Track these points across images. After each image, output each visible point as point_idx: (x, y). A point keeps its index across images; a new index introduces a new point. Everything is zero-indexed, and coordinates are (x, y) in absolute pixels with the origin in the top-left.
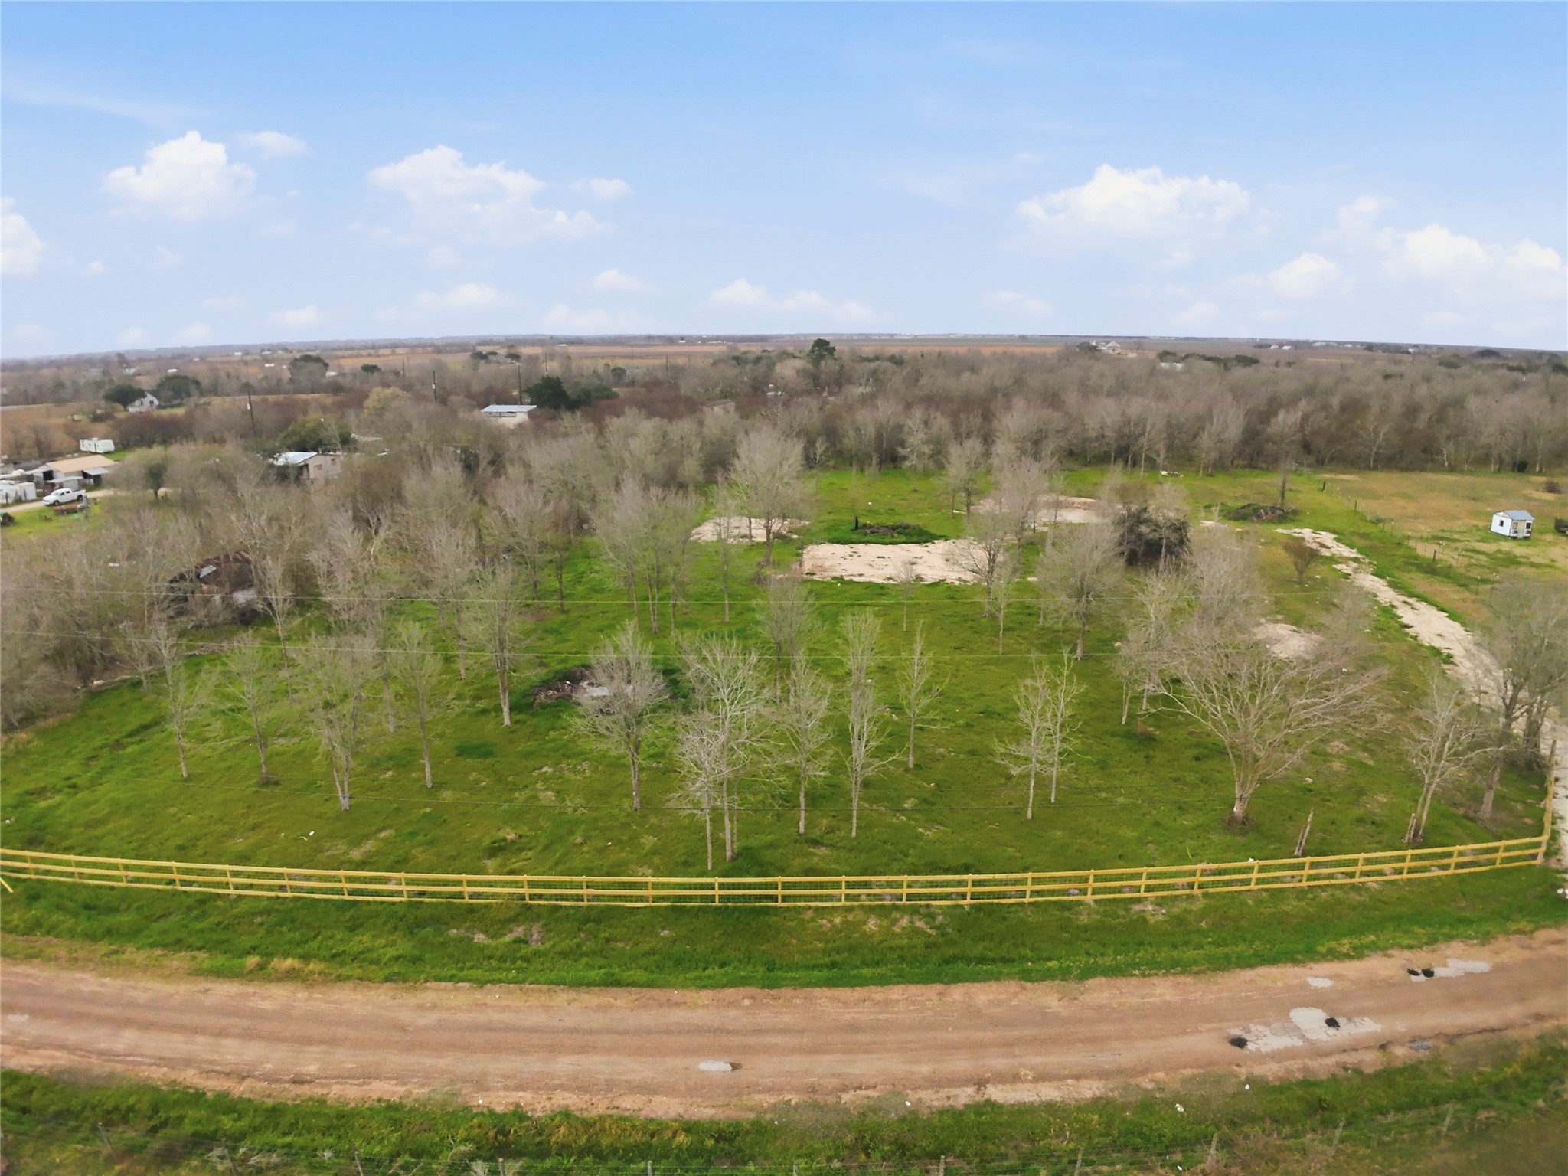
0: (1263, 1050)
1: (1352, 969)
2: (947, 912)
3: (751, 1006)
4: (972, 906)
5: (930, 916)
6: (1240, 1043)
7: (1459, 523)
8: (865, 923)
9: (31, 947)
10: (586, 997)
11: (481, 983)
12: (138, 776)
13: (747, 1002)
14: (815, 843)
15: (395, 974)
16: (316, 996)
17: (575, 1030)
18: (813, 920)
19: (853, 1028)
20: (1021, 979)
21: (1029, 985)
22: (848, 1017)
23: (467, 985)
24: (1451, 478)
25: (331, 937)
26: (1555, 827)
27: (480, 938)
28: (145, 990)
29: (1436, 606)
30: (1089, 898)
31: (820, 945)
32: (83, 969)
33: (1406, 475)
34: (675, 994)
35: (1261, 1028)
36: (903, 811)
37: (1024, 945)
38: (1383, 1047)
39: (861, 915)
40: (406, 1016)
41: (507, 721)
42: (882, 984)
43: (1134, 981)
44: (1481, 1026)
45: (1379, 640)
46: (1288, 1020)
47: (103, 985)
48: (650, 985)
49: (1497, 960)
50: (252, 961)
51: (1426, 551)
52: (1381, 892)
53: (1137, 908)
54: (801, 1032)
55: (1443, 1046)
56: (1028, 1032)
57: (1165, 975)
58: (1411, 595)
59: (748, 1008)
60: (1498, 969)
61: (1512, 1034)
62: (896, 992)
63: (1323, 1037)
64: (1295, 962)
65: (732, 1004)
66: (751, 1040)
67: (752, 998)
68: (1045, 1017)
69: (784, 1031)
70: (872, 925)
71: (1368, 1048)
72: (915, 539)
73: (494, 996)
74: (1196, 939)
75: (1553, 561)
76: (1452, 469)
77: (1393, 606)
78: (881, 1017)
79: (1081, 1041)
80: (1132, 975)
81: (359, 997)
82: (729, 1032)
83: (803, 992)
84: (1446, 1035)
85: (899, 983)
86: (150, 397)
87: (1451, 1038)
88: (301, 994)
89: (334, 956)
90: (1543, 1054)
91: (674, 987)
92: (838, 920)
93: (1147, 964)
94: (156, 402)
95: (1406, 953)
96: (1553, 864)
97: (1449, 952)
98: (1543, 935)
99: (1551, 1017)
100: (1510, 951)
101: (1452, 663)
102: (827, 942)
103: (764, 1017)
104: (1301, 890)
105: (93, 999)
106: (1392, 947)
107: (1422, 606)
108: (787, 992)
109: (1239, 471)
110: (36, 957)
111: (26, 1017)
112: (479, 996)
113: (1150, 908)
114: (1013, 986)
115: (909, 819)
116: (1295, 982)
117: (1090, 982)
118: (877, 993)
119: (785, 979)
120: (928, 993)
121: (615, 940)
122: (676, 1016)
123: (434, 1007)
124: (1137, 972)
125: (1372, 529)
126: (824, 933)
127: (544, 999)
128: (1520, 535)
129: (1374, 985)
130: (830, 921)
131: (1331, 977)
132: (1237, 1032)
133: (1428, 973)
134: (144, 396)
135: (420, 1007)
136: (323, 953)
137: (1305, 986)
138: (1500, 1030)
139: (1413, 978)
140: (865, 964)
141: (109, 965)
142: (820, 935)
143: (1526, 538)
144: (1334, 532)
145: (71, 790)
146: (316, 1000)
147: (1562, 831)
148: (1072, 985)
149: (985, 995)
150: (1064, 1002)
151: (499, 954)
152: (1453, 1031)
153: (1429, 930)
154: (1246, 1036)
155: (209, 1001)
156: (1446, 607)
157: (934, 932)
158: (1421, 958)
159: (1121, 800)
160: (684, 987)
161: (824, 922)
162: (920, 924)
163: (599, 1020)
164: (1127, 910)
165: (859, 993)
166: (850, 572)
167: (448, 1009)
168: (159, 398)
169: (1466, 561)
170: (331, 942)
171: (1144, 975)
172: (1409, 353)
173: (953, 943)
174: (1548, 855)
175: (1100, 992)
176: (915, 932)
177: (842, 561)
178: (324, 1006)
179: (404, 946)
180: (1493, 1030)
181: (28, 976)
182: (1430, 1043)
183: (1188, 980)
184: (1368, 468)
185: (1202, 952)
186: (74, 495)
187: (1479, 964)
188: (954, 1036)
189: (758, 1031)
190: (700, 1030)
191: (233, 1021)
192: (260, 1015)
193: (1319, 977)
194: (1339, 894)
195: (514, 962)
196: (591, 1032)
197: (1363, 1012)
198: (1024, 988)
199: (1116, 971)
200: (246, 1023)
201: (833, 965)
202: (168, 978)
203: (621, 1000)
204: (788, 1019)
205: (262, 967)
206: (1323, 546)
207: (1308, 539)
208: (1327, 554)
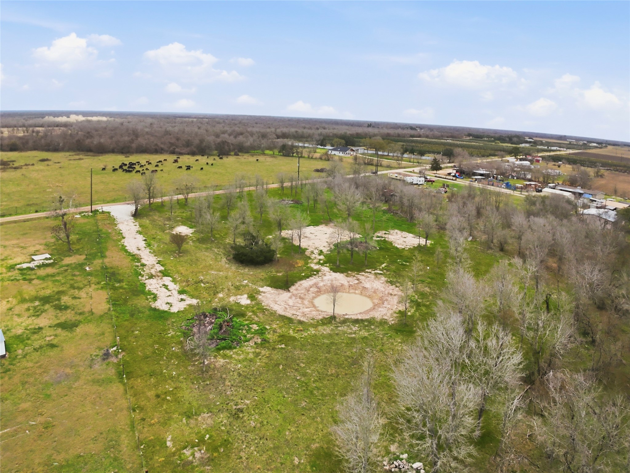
205: (282, 182)
206: (166, 286)
207: (175, 293)
208: (165, 278)
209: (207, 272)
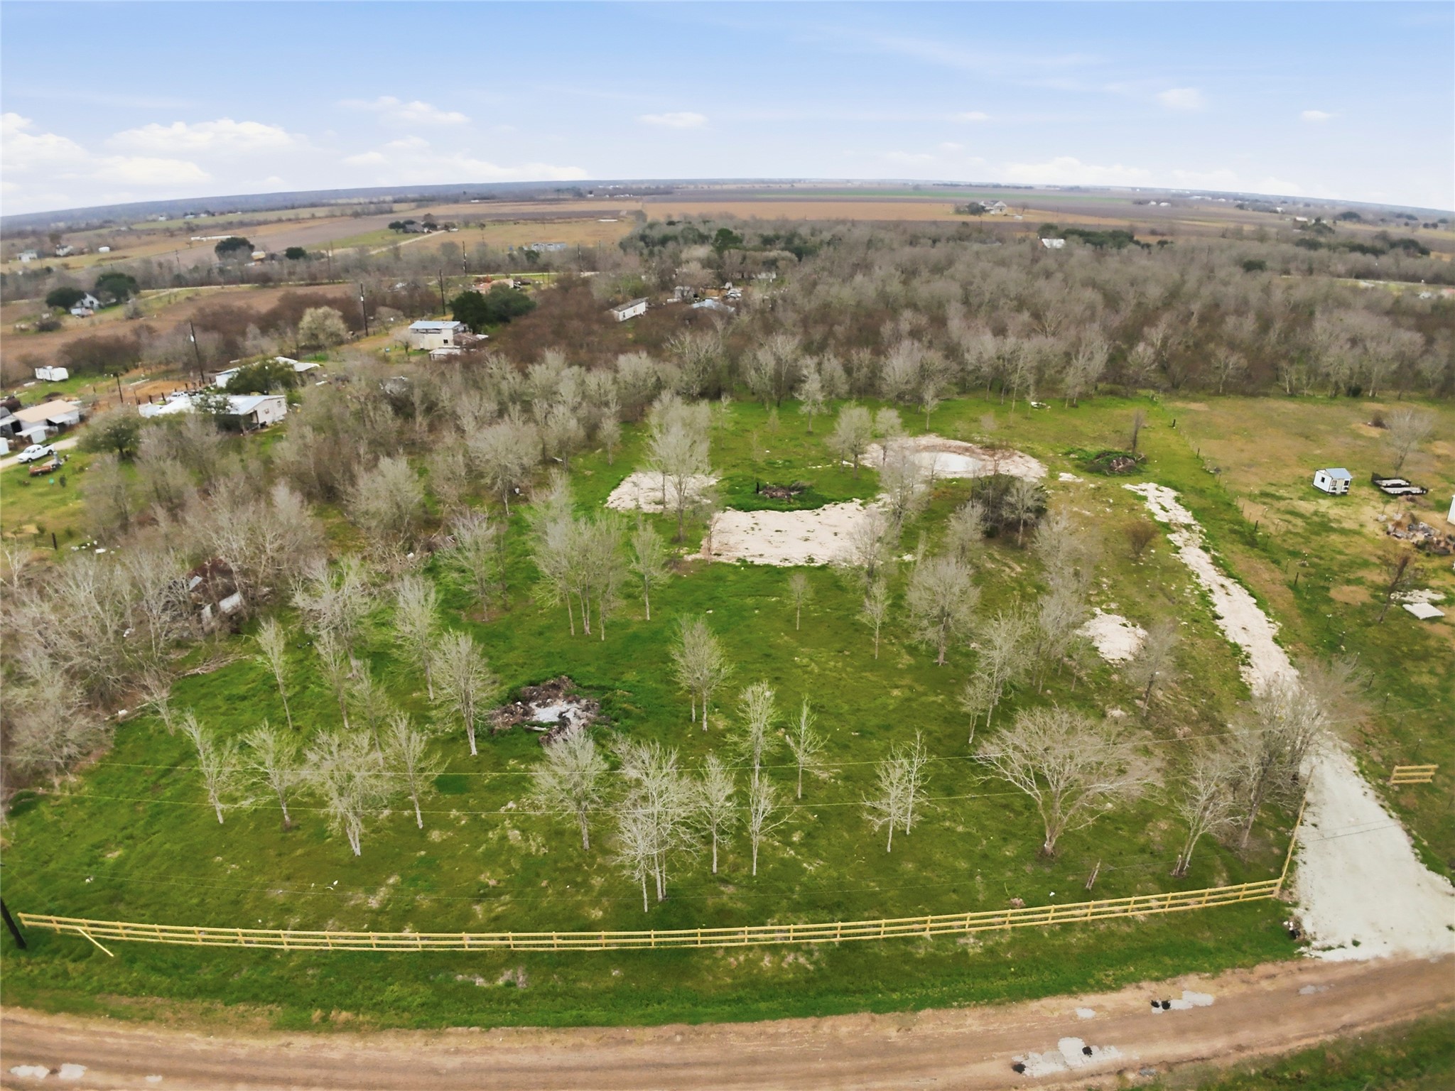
0: (1035, 1075)
1: (1111, 1000)
2: (822, 948)
3: (682, 1041)
4: (841, 943)
5: (810, 953)
6: (1019, 1068)
7: (1286, 471)
8: (762, 959)
9: (143, 1010)
10: (563, 1037)
11: (488, 1027)
12: (182, 823)
13: (679, 1038)
14: (725, 882)
15: (423, 1021)
16: (370, 1044)
17: (560, 1069)
18: (723, 958)
19: (753, 1060)
20: (873, 1011)
21: (877, 1016)
22: (749, 1050)
23: (476, 1029)
24: (1290, 406)
25: (370, 988)
26: (1295, 858)
27: (480, 982)
28: (243, 1046)
29: (1247, 589)
30: (927, 934)
31: (729, 980)
32: (189, 1028)
33: (1250, 402)
34: (628, 1032)
35: (1036, 1055)
36: (791, 844)
37: (877, 978)
38: (1120, 1073)
39: (758, 952)
40: (438, 1061)
41: (474, 752)
42: (774, 1019)
43: (953, 1012)
44: (1196, 1055)
45: (1192, 634)
46: (1056, 1048)
47: (210, 1044)
48: (608, 1024)
49: (1220, 994)
50: (317, 1014)
51: (1252, 513)
52: (1144, 923)
53: (962, 941)
54: (717, 1064)
55: (1163, 1072)
56: (874, 1061)
57: (975, 1006)
58: (1230, 576)
59: (679, 1044)
60: (1219, 1003)
61: (1216, 1063)
62: (784, 1026)
63: (1079, 1063)
64: (1071, 993)
65: (669, 1041)
66: (683, 1073)
67: (682, 1034)
68: (887, 1048)
69: (704, 1064)
70: (767, 962)
71: (1109, 1073)
72: (808, 505)
73: (498, 1038)
74: (1003, 970)
75: (1361, 526)
76: (1293, 394)
77: (1211, 591)
78: (773, 1049)
79: (910, 1069)
80: (952, 1006)
81: (401, 1044)
82: (667, 1066)
83: (718, 1027)
84: (1167, 1063)
85: (786, 1017)
86: (89, 298)
87: (1170, 1066)
88: (359, 1044)
89: (375, 1004)
90: (1235, 1080)
91: (625, 1025)
92: (742, 958)
93: (964, 996)
94: (96, 302)
95: (1154, 986)
96: (1286, 899)
97: (1186, 985)
98: (1262, 969)
99: (1249, 1047)
100: (1233, 985)
101: (1249, 664)
102: (734, 978)
103: (691, 1053)
104: (1086, 923)
105: (205, 1057)
106: (1145, 978)
107: (1235, 589)
108: (706, 1027)
109: (1102, 400)
110: (151, 1019)
111: (159, 1078)
112: (487, 1040)
113: (972, 940)
114: (865, 1017)
115: (797, 853)
116: (1067, 1012)
117: (922, 1013)
118: (770, 1027)
119: (706, 1014)
120: (803, 1026)
121: (580, 980)
122: (630, 1053)
123: (457, 1052)
124: (955, 1004)
125: (1207, 484)
126: (732, 971)
127: (534, 1040)
128: (1338, 492)
129: (1125, 1016)
130: (737, 959)
131: (1093, 1008)
132: (1018, 1059)
133: (1166, 1005)
134: (84, 297)
135: (447, 1052)
136: (366, 1002)
137: (1073, 1017)
138: (1208, 1059)
139: (1154, 1010)
140: (763, 999)
141: (208, 1023)
142: (730, 972)
143: (1344, 494)
144: (1175, 488)
145: (130, 842)
146: (370, 1048)
147: (1300, 863)
148: (908, 1016)
149: (845, 1027)
150: (901, 1033)
151: (496, 996)
152: (1173, 1060)
153: (1176, 961)
154: (1024, 1063)
155: (292, 1053)
156: (1257, 592)
157: (811, 967)
158: (1162, 990)
159: (960, 829)
160: (633, 1025)
161: (732, 960)
162: (802, 960)
163: (574, 1059)
164: (954, 943)
165: (757, 1027)
166: (752, 552)
167: (468, 1052)
168: (98, 299)
169: (1283, 526)
170: (370, 993)
171: (960, 1007)
172: (1276, 212)
173: (824, 977)
174: (1284, 888)
175: (930, 1023)
176: (797, 967)
177: (744, 537)
178: (377, 1054)
179: (424, 992)
180: (1203, 1059)
181: (150, 1039)
182: (1153, 1070)
183: (989, 1010)
184: (1217, 394)
185: (1005, 983)
186: (44, 451)
187: (1206, 999)
188: (821, 1065)
189: (687, 1065)
190: (647, 1065)
191: (315, 1072)
192: (331, 1065)
193: (1084, 1007)
194: (1114, 926)
195: (508, 1004)
196: (570, 1069)
197: (1111, 1042)
198: (873, 1020)
199: (941, 1003)
200: (324, 1073)
201: (739, 1000)
202: (255, 1033)
203: (587, 1037)
204: (708, 1052)
205: (324, 1019)
206: (1163, 508)
207: (1151, 498)
208: (1165, 520)
209: (1098, 516)
